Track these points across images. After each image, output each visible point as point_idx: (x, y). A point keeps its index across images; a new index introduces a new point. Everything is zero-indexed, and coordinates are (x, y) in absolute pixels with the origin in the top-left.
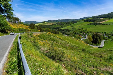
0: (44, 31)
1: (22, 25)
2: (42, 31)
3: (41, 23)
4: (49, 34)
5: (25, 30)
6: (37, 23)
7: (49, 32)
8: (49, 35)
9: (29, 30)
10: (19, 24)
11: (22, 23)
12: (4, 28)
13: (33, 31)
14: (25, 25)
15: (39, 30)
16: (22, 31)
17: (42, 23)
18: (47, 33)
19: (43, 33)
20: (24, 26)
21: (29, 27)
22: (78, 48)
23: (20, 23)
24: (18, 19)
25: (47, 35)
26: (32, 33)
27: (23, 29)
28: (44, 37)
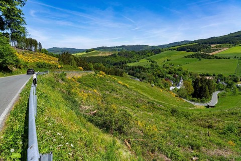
0: (90, 70)
1: (43, 54)
2: (87, 69)
3: (85, 53)
4: (101, 76)
5: (49, 67)
6: (77, 52)
7: (101, 72)
8: (101, 78)
9: (59, 66)
10: (38, 53)
11: (45, 52)
12: (4, 61)
13: (67, 69)
14: (50, 56)
15: (81, 68)
16: (43, 69)
17: (87, 52)
18: (98, 75)
19: (89, 73)
21: (59, 60)
22: (163, 107)
23: (40, 51)
24: (36, 42)
25: (97, 77)
26: (65, 72)
27: (46, 65)
28: (91, 82)
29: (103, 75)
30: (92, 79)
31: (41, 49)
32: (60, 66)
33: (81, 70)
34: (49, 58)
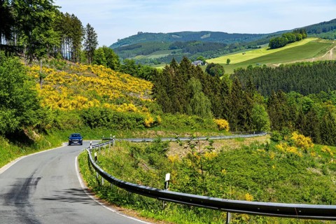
0: (258, 128)
1: (102, 70)
3: (263, 51)
4: (293, 150)
5: (121, 124)
6: (233, 49)
7: (295, 136)
8: (290, 160)
9: (149, 119)
10: (84, 67)
11: (107, 58)
13: (173, 126)
14: (125, 76)
15: (223, 123)
16: (100, 131)
17: (273, 46)
18: (280, 147)
19: (249, 139)
20: (117, 83)
21: (154, 90)
23: (93, 56)
24: (75, 23)
25: (273, 155)
26: (164, 140)
27: (110, 116)
28: (248, 173)
29: (299, 146)
30: (255, 163)
31: (93, 50)
32: (152, 120)
33: (220, 129)
34: (121, 84)
